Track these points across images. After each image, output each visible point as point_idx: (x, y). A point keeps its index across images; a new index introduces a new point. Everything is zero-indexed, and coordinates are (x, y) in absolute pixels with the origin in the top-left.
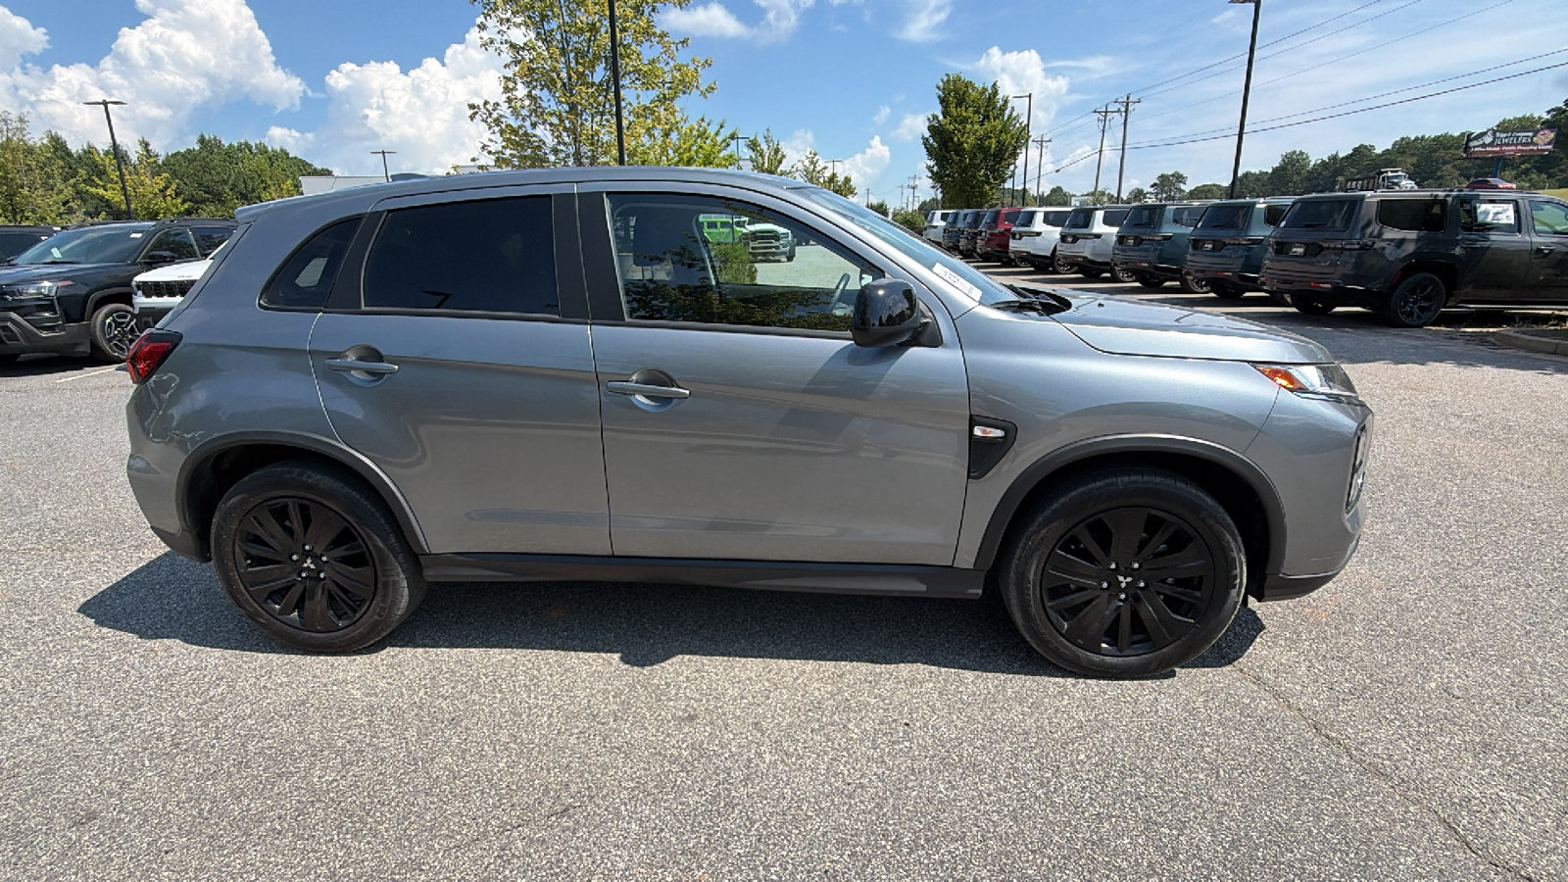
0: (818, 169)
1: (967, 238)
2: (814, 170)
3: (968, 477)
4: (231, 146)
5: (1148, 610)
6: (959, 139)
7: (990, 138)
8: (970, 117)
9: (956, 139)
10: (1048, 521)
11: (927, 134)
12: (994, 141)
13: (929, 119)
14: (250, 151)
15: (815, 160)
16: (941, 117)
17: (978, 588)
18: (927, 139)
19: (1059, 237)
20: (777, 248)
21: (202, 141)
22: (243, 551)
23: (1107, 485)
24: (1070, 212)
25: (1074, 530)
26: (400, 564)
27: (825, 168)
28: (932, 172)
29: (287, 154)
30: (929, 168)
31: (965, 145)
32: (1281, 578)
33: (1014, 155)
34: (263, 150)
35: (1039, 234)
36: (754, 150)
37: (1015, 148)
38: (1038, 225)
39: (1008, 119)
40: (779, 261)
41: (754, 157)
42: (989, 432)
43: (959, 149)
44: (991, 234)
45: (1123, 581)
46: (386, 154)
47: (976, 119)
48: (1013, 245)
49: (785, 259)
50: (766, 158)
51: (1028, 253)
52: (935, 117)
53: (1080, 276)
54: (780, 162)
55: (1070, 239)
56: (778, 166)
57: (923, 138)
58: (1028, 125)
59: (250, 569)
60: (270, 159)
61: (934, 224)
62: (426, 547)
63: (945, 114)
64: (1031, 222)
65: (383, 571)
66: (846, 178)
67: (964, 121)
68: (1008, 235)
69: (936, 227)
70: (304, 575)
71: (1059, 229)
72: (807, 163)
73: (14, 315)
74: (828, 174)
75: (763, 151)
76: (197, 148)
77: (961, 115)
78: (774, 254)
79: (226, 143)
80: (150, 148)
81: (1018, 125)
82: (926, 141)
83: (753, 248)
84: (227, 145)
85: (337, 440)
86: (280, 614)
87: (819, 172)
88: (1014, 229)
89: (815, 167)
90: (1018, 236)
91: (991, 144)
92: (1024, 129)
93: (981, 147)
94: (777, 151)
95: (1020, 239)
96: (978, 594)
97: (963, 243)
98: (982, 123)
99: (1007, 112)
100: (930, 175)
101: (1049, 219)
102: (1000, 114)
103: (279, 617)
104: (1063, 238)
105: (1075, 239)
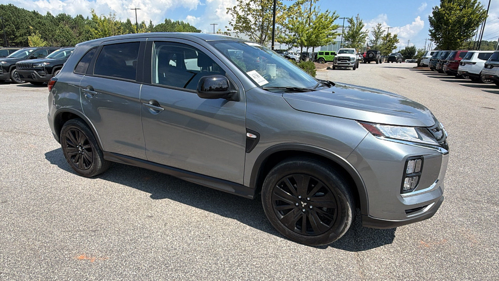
0: (381, 31)
1: (440, 64)
2: (379, 32)
3: (246, 152)
4: (174, 22)
5: (312, 219)
6: (447, 18)
7: (464, 17)
8: (455, 8)
9: (445, 18)
10: (273, 174)
11: (432, 15)
12: (466, 19)
13: (433, 9)
14: (179, 24)
15: (380, 27)
16: (440, 8)
17: (252, 195)
18: (431, 18)
19: (484, 65)
20: (349, 64)
21: (166, 20)
22: (67, 142)
23: (294, 163)
24: (493, 53)
25: (283, 179)
26: (98, 153)
27: (384, 31)
28: (431, 32)
29: (189, 25)
30: (430, 31)
31: (450, 21)
32: (369, 217)
33: (477, 25)
34: (182, 23)
35: (474, 63)
36: (350, 23)
37: (478, 22)
38: (475, 59)
39: (476, 8)
40: (350, 70)
41: (350, 26)
42: (252, 136)
43: (447, 23)
44: (451, 63)
45: (304, 204)
46: (215, 25)
47: (458, 8)
48: (461, 68)
49: (352, 69)
50: (355, 27)
51: (467, 72)
52: (437, 7)
53: (494, 85)
54: (361, 28)
55: (489, 67)
56: (360, 30)
57: (429, 17)
58: (487, 11)
59: (69, 148)
60: (184, 26)
61: (427, 57)
62: (103, 149)
63: (442, 6)
64: (471, 58)
65: (94, 154)
66: (395, 35)
67: (451, 9)
68: (459, 63)
69: (427, 58)
70: (79, 152)
71: (485, 61)
72: (376, 29)
73: (35, 72)
74: (385, 33)
75: (354, 23)
76: (164, 23)
77: (450, 6)
78: (348, 67)
79: (172, 21)
80: (152, 23)
81: (481, 11)
82: (430, 19)
83: (338, 64)
84: (172, 22)
85: (83, 113)
86: (74, 162)
87: (381, 32)
88: (462, 60)
89: (379, 30)
90: (463, 64)
91: (464, 20)
92: (484, 13)
93: (459, 21)
94: (360, 24)
95: (464, 65)
96: (252, 198)
97: (438, 66)
98: (461, 10)
99: (476, 5)
100: (430, 34)
101: (481, 56)
102: (472, 6)
103: (74, 163)
104: (486, 66)
105: (492, 67)
